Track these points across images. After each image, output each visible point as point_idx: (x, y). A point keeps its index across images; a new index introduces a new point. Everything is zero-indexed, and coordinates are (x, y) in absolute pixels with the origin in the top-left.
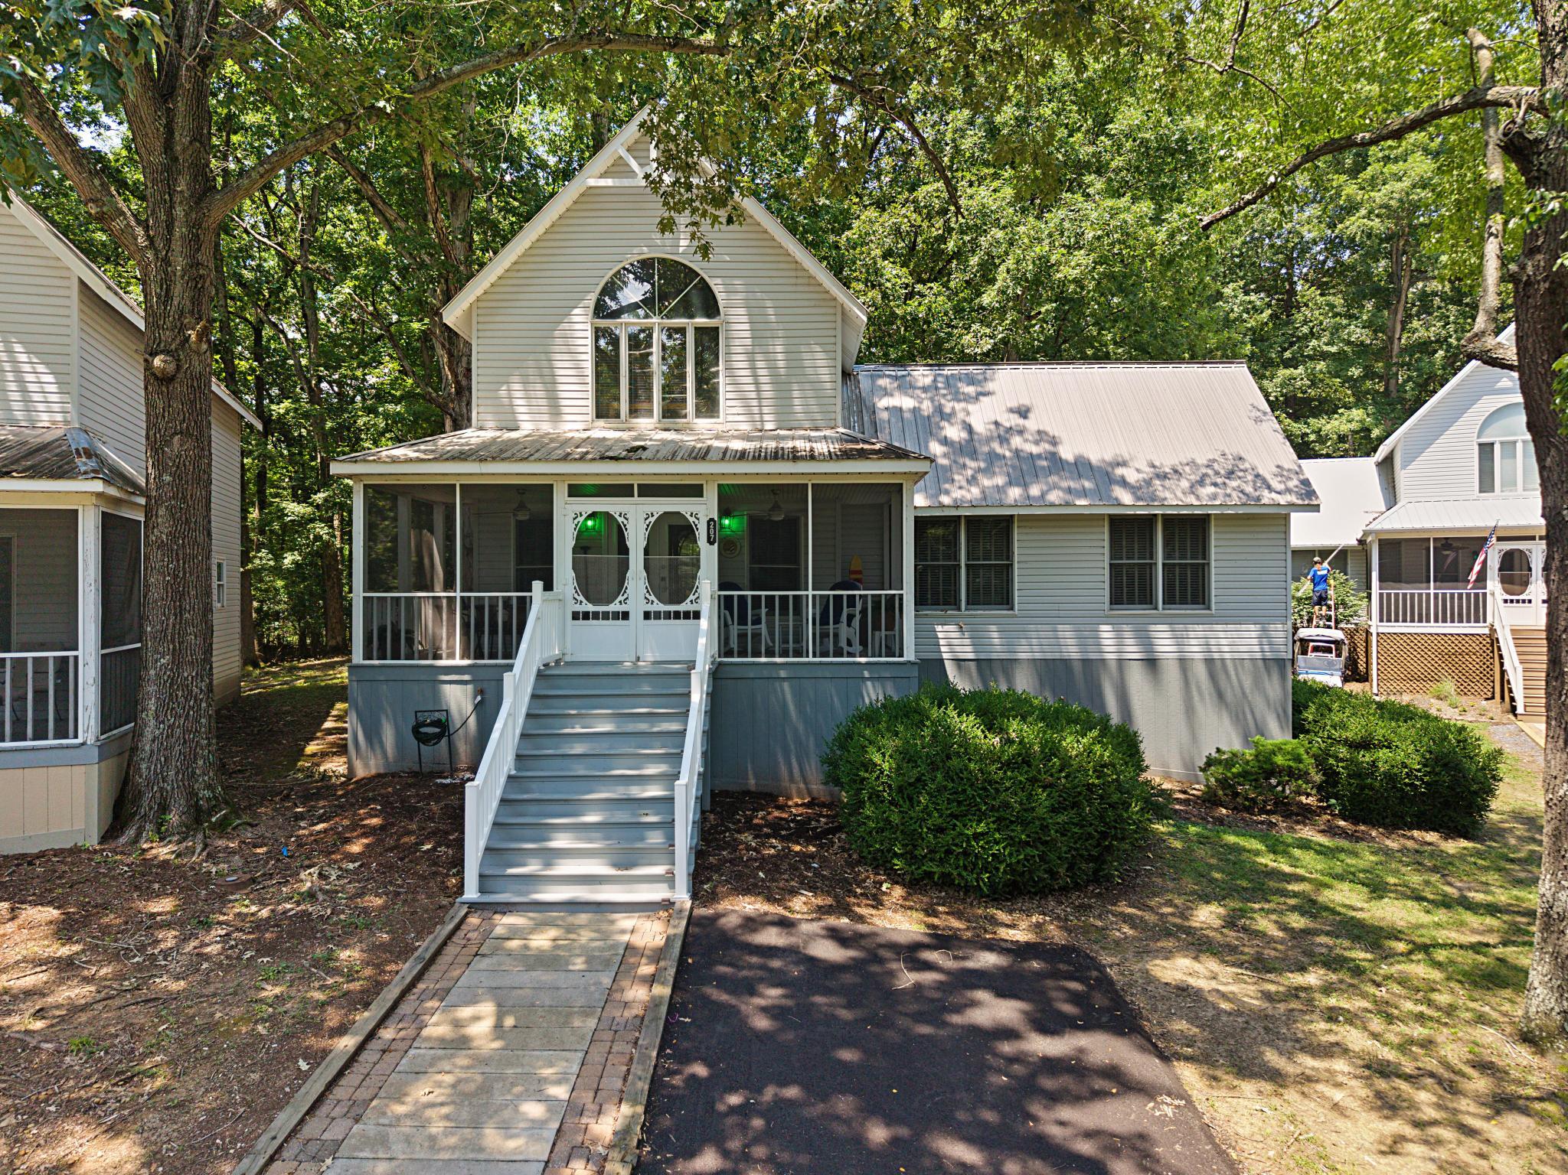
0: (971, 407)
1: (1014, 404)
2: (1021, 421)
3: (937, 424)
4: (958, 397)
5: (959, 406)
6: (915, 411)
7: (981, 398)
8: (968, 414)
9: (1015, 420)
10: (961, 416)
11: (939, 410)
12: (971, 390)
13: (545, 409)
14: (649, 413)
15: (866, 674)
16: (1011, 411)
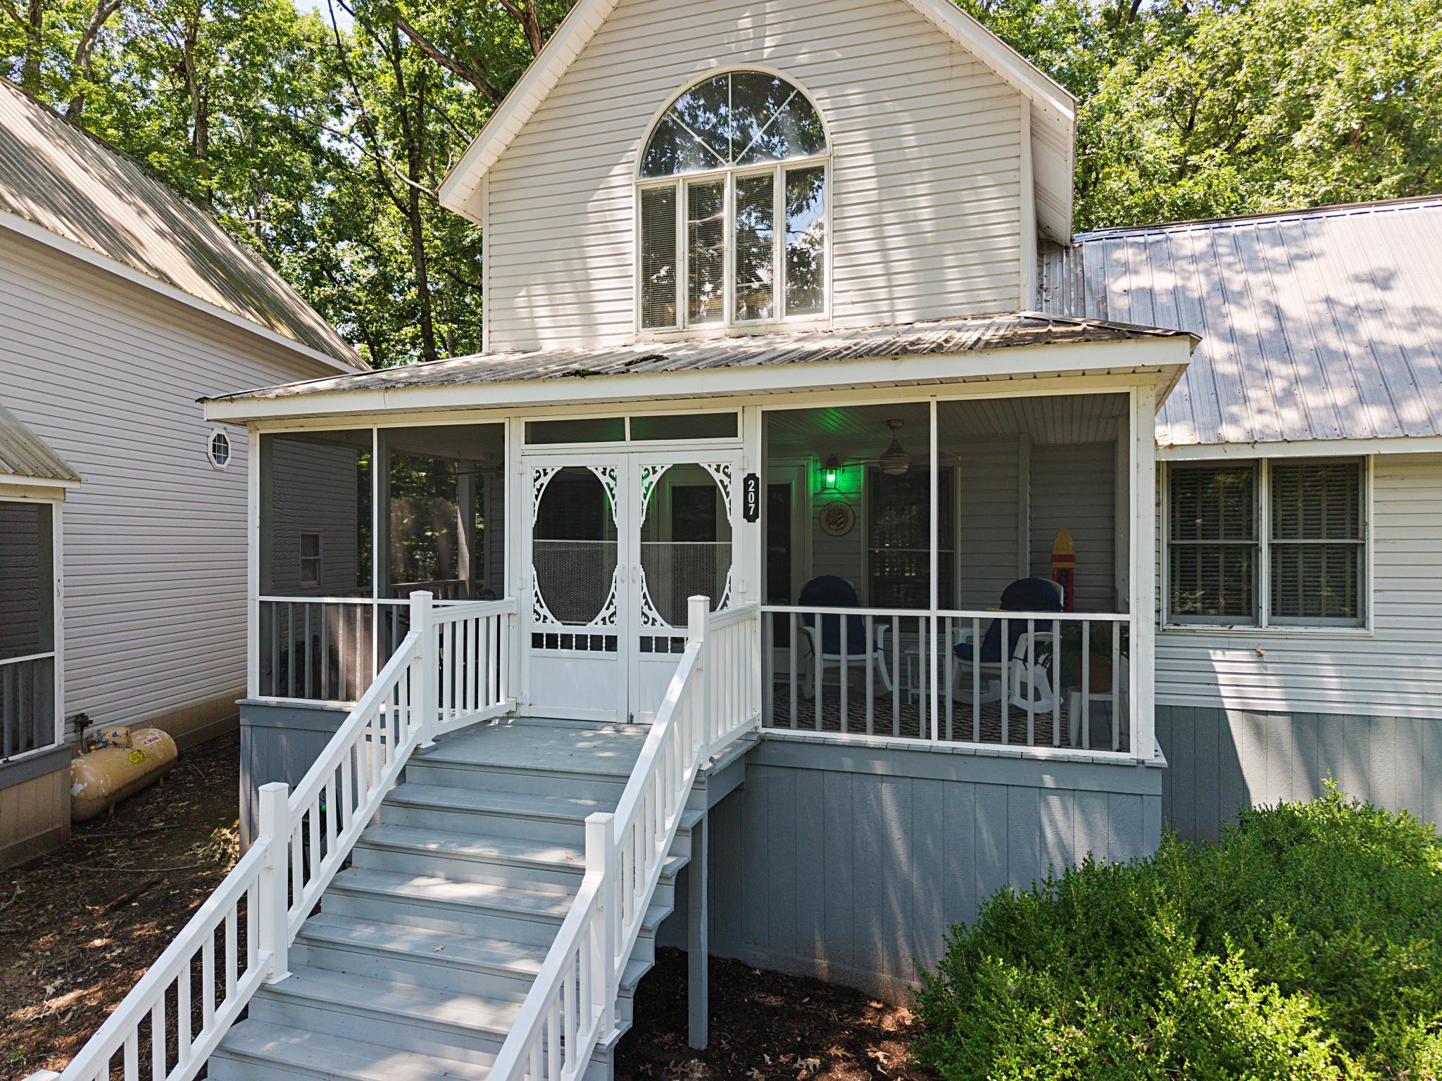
0: (1278, 279)
1: (1363, 268)
2: (1378, 295)
3: (1216, 309)
4: (1254, 264)
5: (1255, 280)
6: (1175, 292)
7: (1298, 263)
8: (1274, 289)
9: (1366, 294)
10: (1261, 294)
11: (1221, 289)
12: (1279, 253)
14: (716, 313)
15: (1049, 781)
16: (1358, 279)
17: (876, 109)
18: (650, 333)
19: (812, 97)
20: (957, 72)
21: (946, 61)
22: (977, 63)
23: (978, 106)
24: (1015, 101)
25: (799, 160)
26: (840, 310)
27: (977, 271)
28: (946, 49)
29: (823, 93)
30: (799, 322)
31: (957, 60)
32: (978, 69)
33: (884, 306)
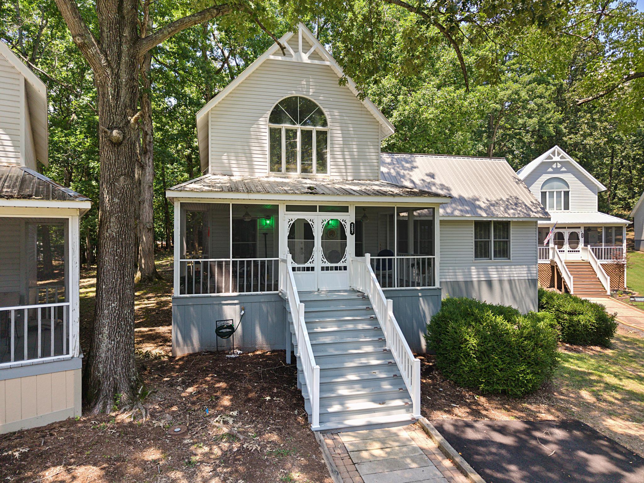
0: (411, 173)
1: (428, 172)
2: (432, 180)
3: (400, 180)
4: (404, 168)
5: (406, 172)
6: (388, 173)
7: (415, 169)
8: (411, 176)
9: (428, 179)
10: (408, 176)
11: (398, 173)
12: (408, 165)
13: (246, 166)
14: (296, 170)
15: (420, 294)
16: (427, 175)
17: (342, 118)
18: (273, 174)
19: (324, 110)
20: (363, 113)
21: (360, 109)
22: (368, 111)
23: (368, 123)
24: (377, 124)
25: (320, 128)
26: (332, 174)
27: (368, 168)
28: (360, 105)
29: (327, 110)
30: (320, 176)
31: (363, 109)
32: (368, 113)
33: (344, 174)
